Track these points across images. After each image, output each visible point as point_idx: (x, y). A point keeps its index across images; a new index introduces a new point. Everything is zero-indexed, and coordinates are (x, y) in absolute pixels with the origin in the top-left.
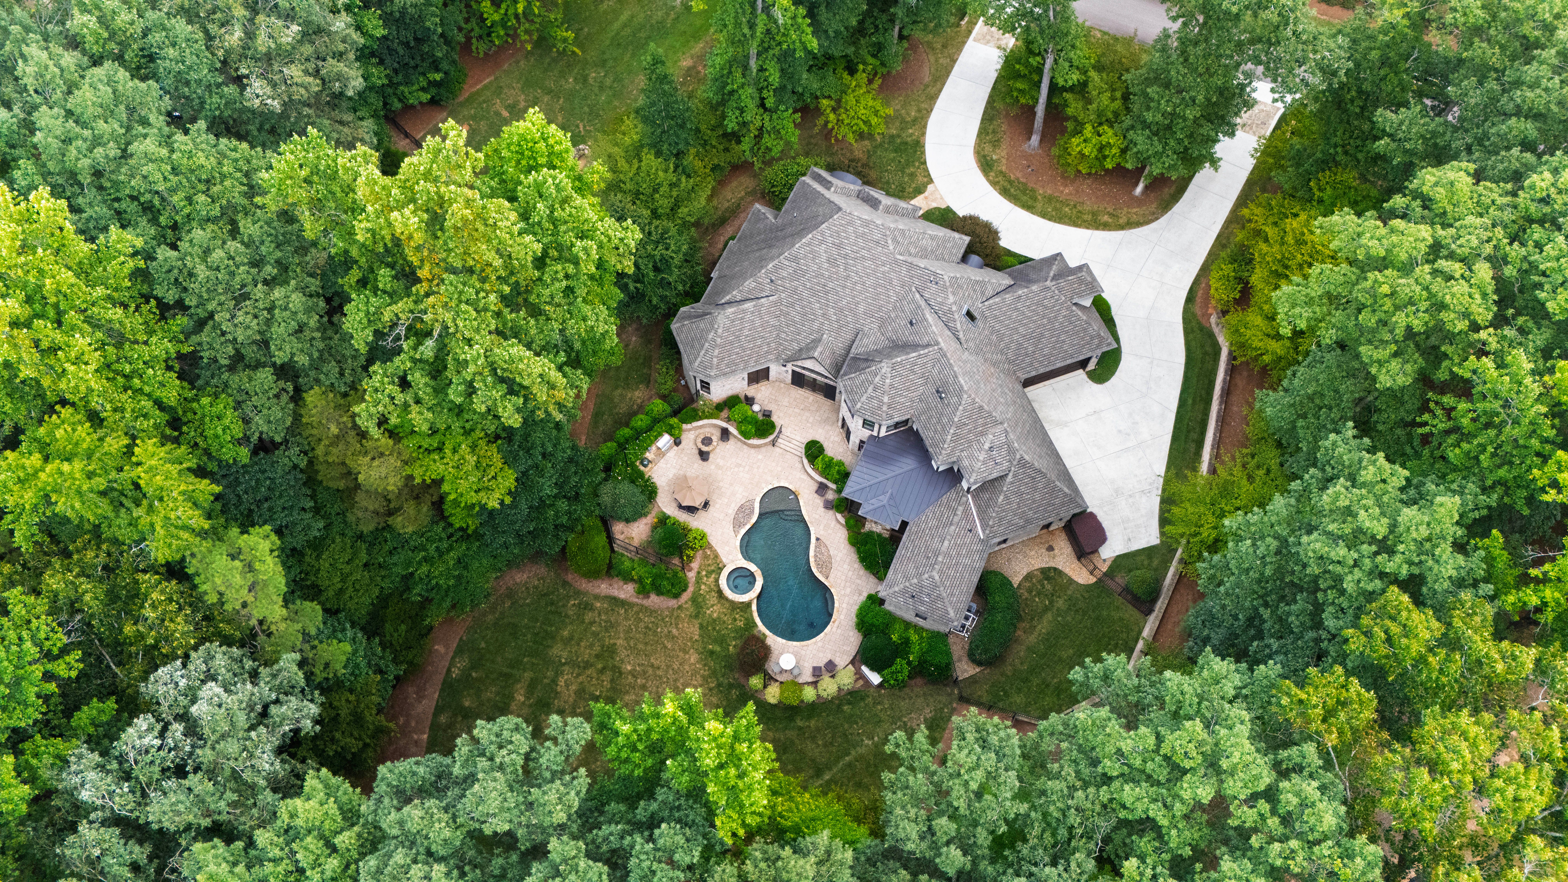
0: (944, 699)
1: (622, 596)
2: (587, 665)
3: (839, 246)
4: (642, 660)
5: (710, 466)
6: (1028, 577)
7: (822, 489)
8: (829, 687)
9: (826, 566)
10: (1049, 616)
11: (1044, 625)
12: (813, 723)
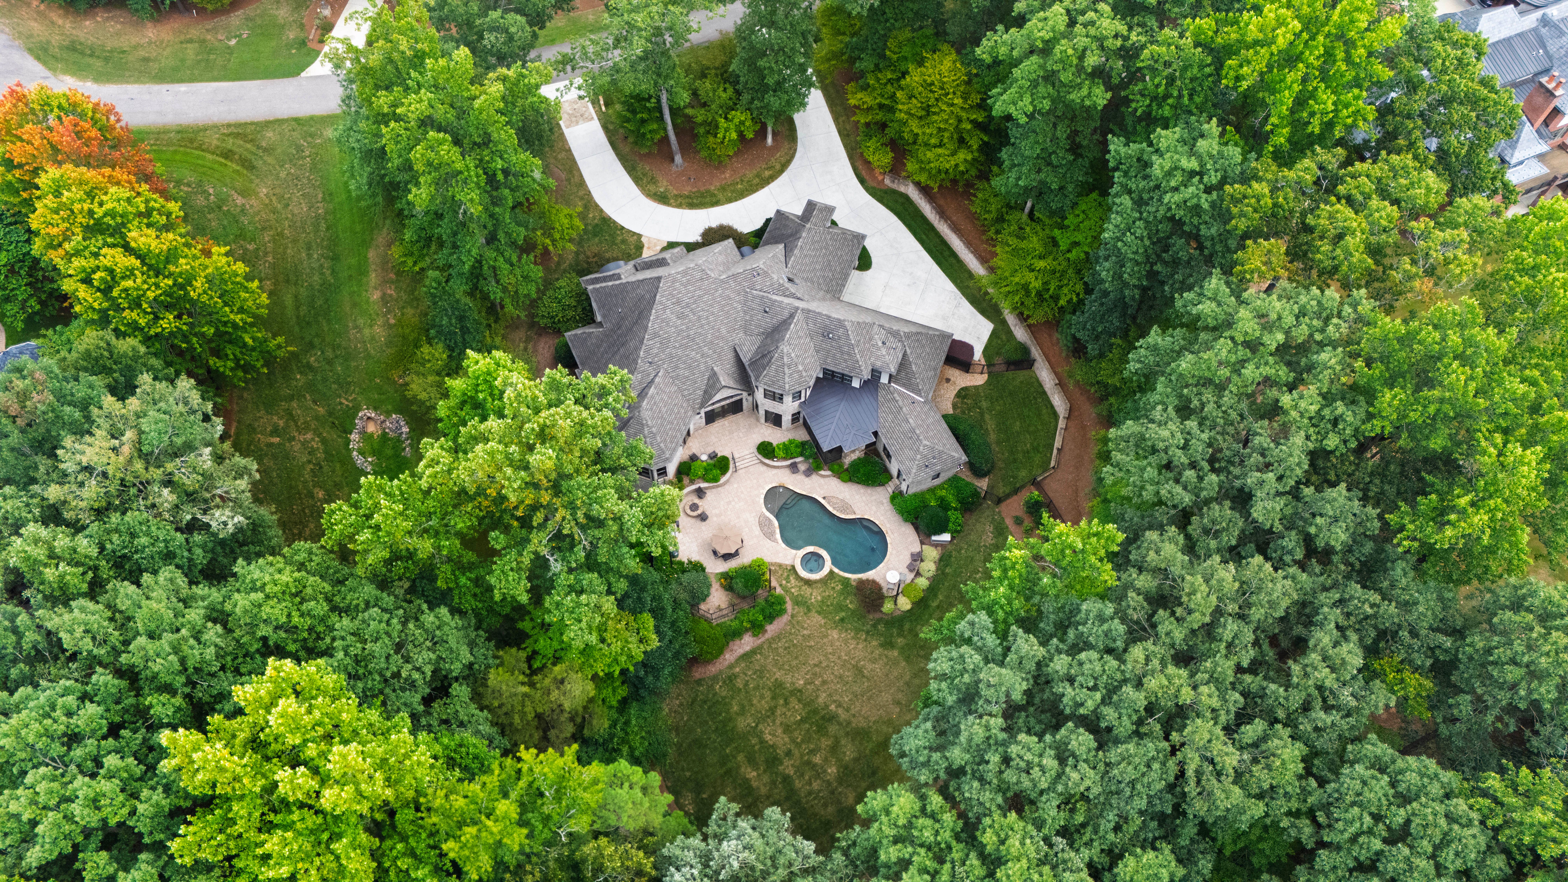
0: (987, 513)
1: (747, 648)
2: (772, 710)
3: (678, 302)
4: (805, 669)
5: (713, 520)
6: (955, 406)
7: (794, 468)
8: (929, 567)
9: (846, 507)
10: (987, 417)
11: (990, 424)
12: (941, 597)
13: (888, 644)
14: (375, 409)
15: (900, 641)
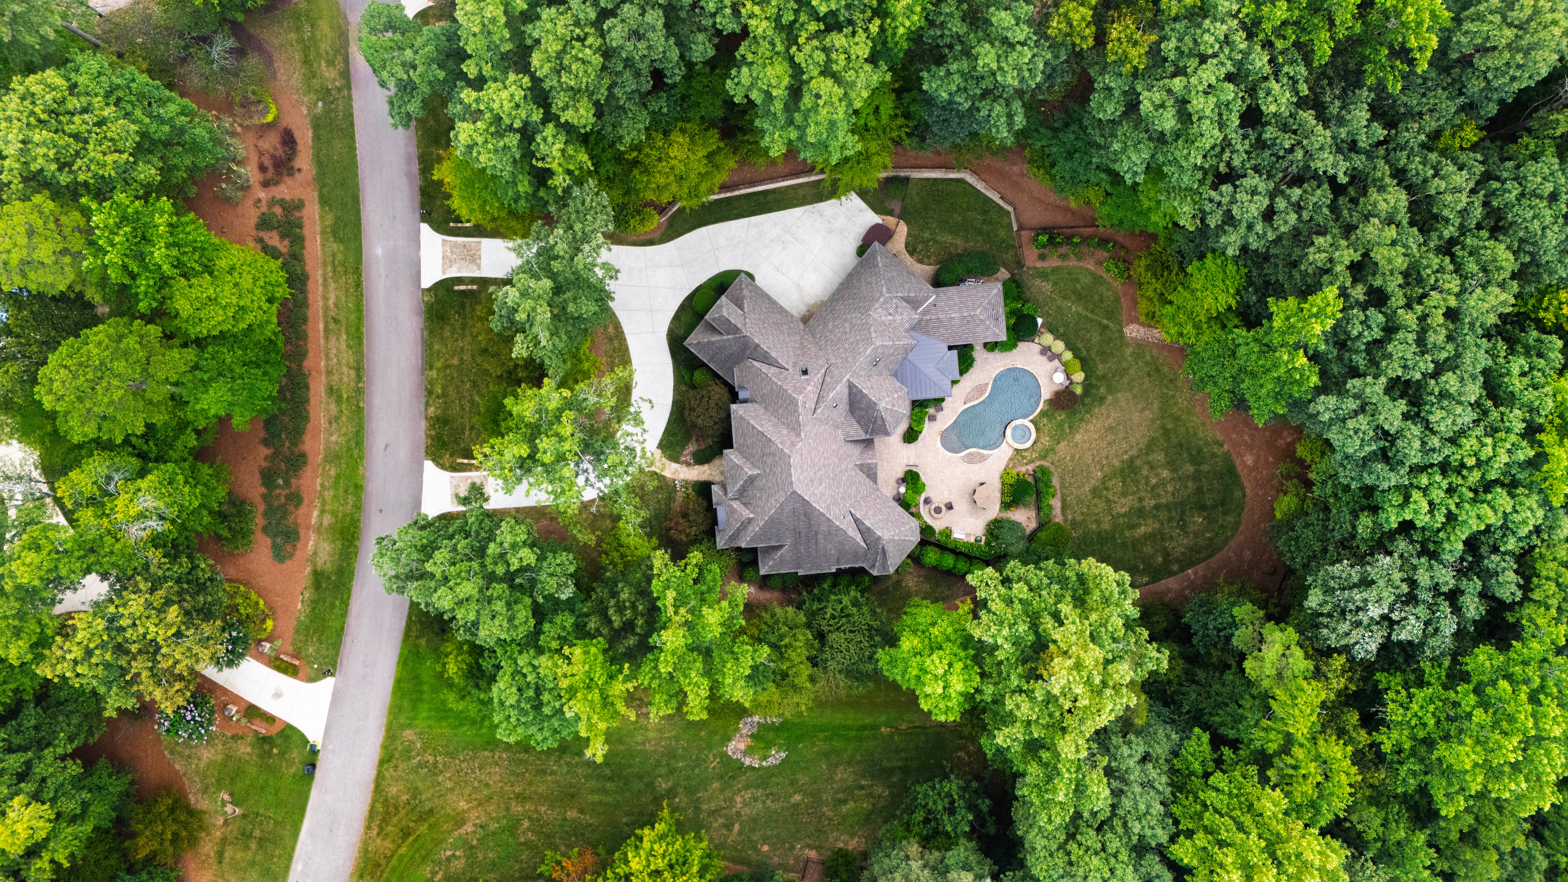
0: (1025, 277)
1: (1059, 505)
2: (1108, 501)
4: (1092, 468)
5: (952, 498)
6: (920, 261)
7: (932, 418)
8: (1059, 346)
9: (980, 389)
10: (939, 238)
11: (947, 238)
12: (1080, 346)
13: (1102, 399)
14: (729, 740)
15: (1102, 390)
